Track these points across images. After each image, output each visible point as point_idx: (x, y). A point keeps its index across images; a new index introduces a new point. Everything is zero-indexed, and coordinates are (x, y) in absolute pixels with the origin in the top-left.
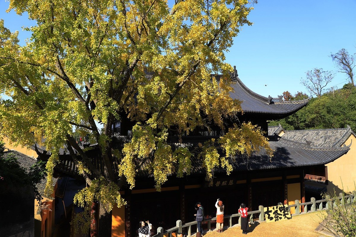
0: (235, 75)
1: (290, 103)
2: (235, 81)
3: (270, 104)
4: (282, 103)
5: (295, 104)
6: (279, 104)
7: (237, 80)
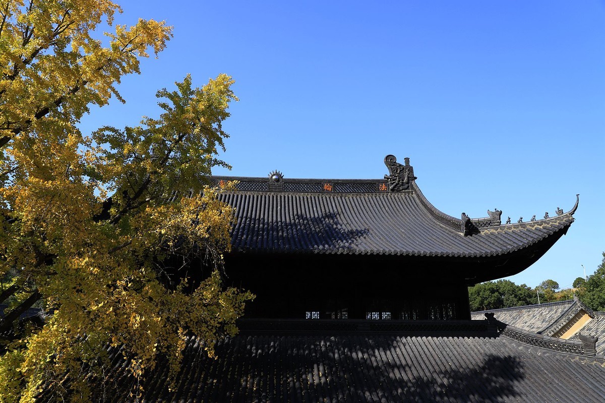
0: (408, 177)
1: (520, 228)
2: (407, 191)
3: (466, 235)
4: (499, 230)
5: (534, 229)
6: (492, 234)
7: (413, 188)
